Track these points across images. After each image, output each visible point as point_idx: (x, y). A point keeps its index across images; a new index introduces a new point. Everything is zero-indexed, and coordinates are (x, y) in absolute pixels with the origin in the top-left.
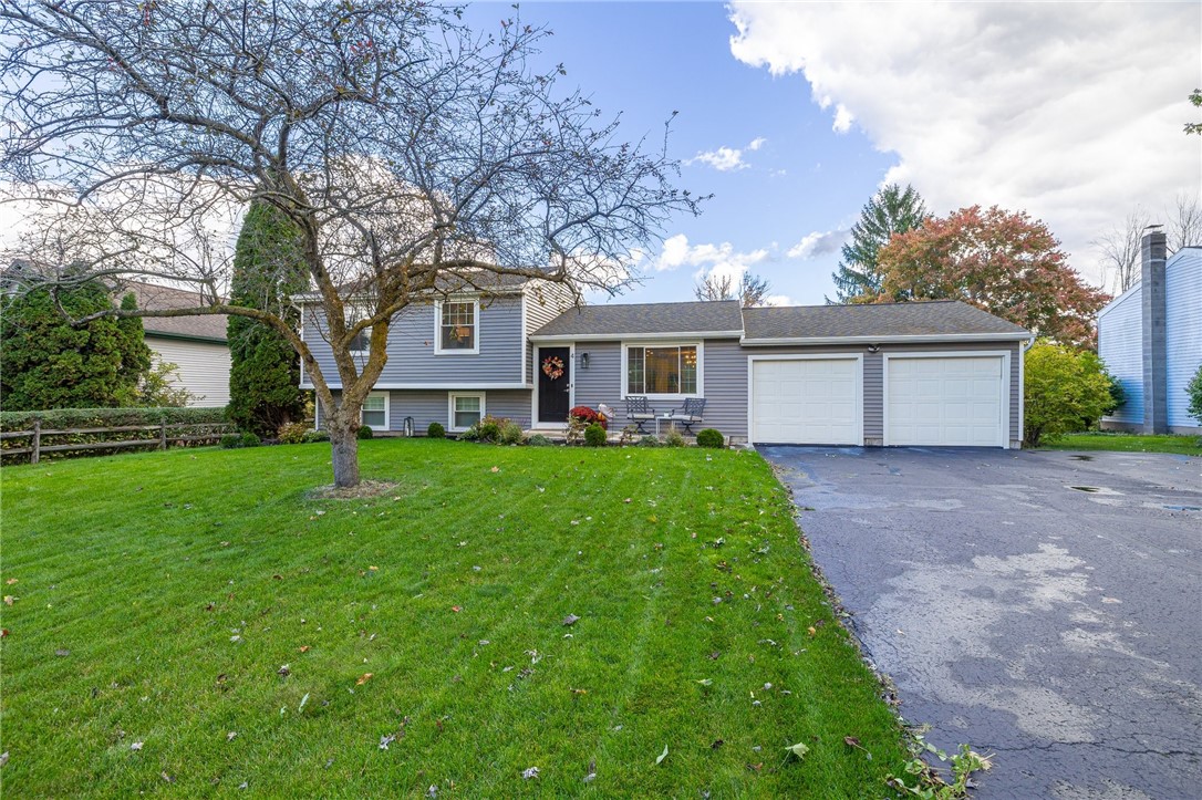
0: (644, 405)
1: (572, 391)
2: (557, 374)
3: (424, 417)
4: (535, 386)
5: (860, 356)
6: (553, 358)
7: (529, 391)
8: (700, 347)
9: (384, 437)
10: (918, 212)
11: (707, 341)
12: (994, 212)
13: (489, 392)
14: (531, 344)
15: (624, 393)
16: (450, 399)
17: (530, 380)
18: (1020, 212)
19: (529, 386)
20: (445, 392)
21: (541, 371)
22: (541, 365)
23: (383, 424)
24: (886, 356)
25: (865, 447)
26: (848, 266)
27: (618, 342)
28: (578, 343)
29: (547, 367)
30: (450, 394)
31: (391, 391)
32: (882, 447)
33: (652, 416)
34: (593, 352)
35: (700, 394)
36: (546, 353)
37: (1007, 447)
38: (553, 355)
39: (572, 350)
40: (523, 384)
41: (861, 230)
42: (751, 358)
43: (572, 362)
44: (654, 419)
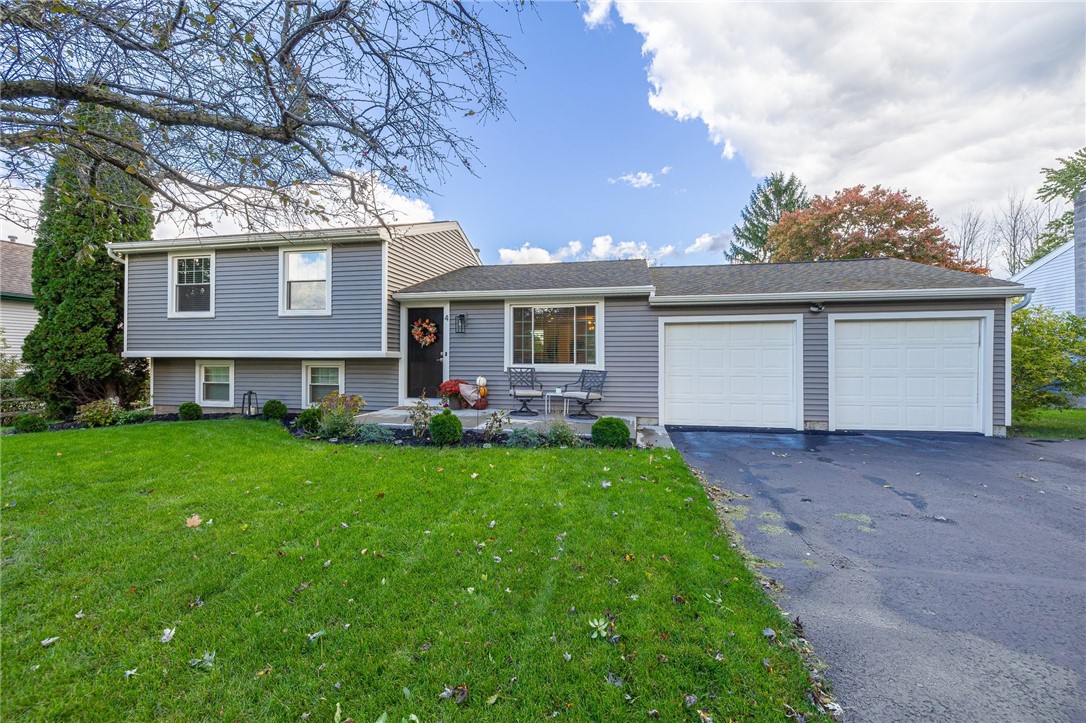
0: (532, 379)
1: (446, 361)
2: (428, 340)
3: (268, 389)
4: (402, 354)
5: (799, 317)
6: (423, 321)
7: (396, 361)
8: (600, 308)
9: (223, 416)
10: (800, 197)
11: (609, 299)
12: (877, 191)
13: (349, 362)
14: (395, 304)
15: (508, 362)
16: (304, 369)
17: (393, 345)
18: (901, 191)
19: (393, 354)
20: (298, 361)
21: (410, 336)
22: (410, 329)
23: (227, 399)
25: (805, 432)
26: (738, 245)
27: (500, 302)
28: (454, 303)
29: (417, 331)
30: (304, 364)
31: (236, 360)
32: (828, 433)
33: (540, 393)
34: (471, 313)
35: (600, 365)
36: (415, 315)
37: (989, 433)
38: (424, 316)
39: (447, 311)
40: (383, 353)
41: (749, 213)
42: (662, 320)
43: (447, 325)
44: (542, 397)
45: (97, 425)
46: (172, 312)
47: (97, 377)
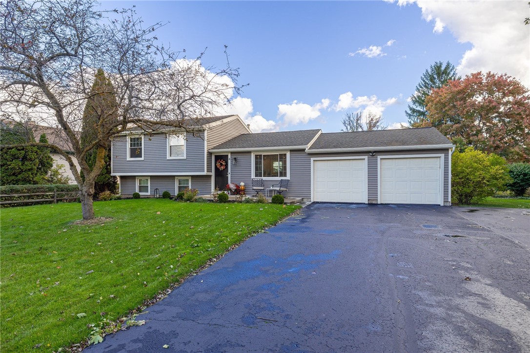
0: (262, 183)
1: (229, 176)
2: (222, 168)
3: (163, 188)
4: (213, 174)
5: (366, 157)
6: (221, 160)
7: (211, 176)
8: (288, 154)
9: (147, 198)
10: (453, 76)
11: (291, 151)
12: (489, 75)
13: (192, 177)
14: (210, 154)
15: (253, 176)
16: (176, 180)
17: (209, 170)
18: (504, 74)
19: (209, 174)
20: (174, 177)
21: (216, 167)
22: (216, 163)
23: (148, 192)
24: (379, 157)
25: (369, 204)
26: (414, 107)
27: (250, 152)
28: (232, 153)
29: (218, 164)
30: (176, 178)
31: (151, 177)
32: (377, 204)
33: (262, 188)
34: (239, 157)
35: (288, 177)
36: (218, 158)
37: (442, 204)
38: (221, 158)
39: (229, 157)
40: (205, 173)
41: (421, 87)
42: (312, 159)
43: (229, 162)
44: (263, 190)
45: (105, 200)
46: (129, 158)
47: (103, 183)
